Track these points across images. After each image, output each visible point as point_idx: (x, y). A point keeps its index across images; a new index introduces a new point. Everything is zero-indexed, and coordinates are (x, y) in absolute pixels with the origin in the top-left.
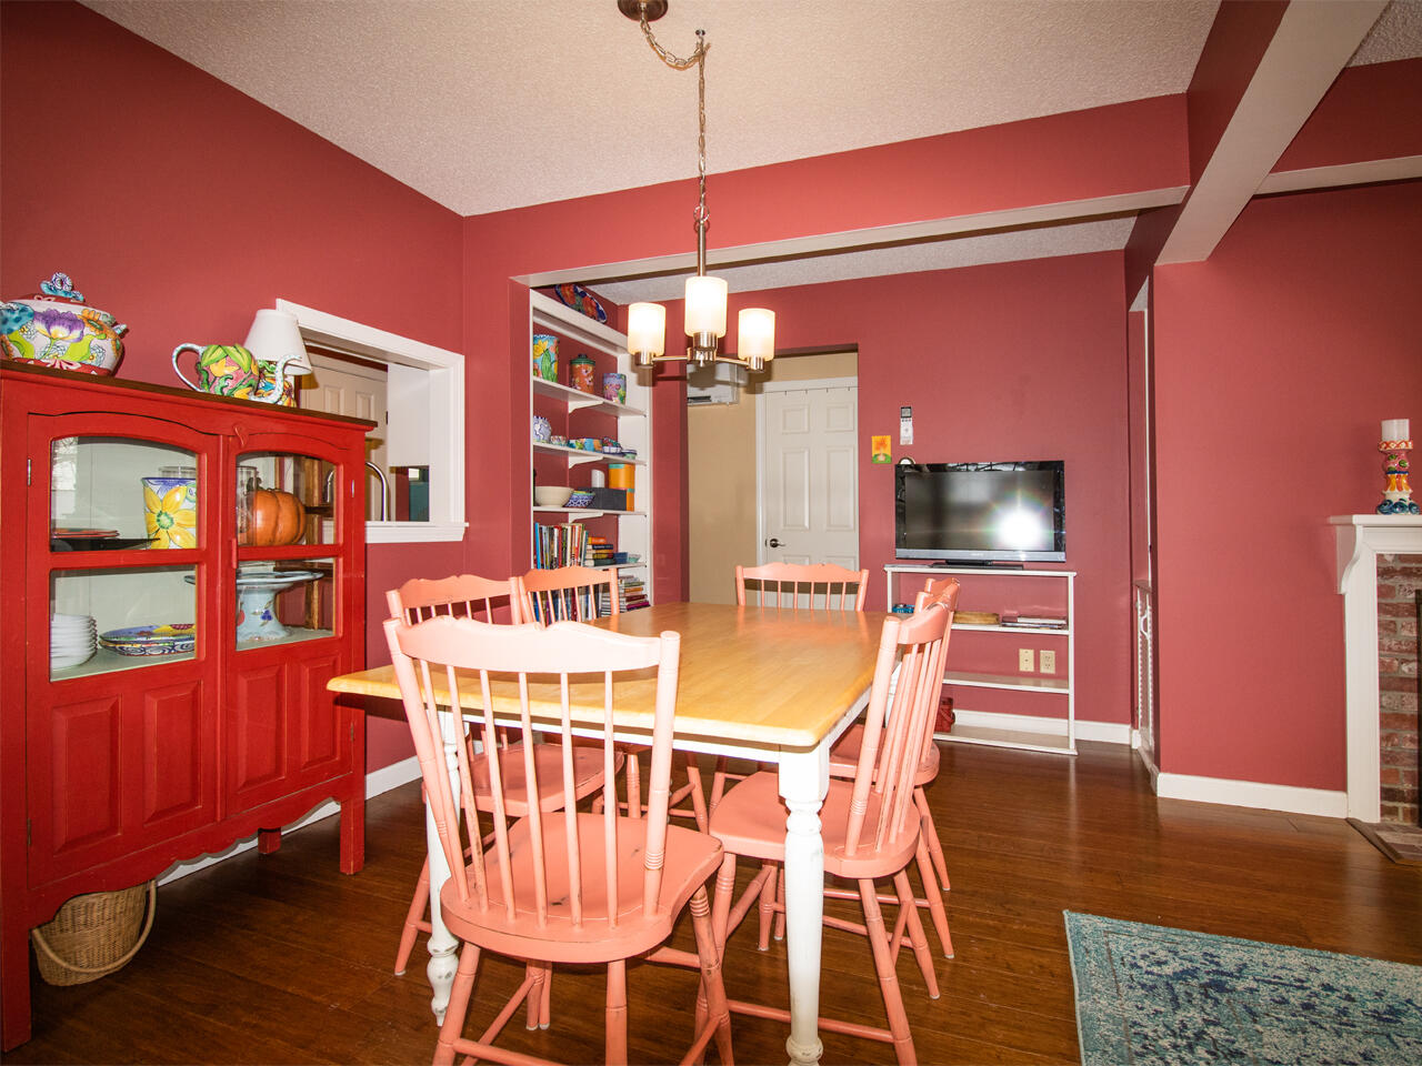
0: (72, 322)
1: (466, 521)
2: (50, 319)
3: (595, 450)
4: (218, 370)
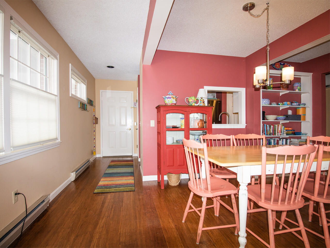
0: (170, 98)
1: (246, 124)
2: (168, 98)
3: (288, 105)
4: (190, 101)
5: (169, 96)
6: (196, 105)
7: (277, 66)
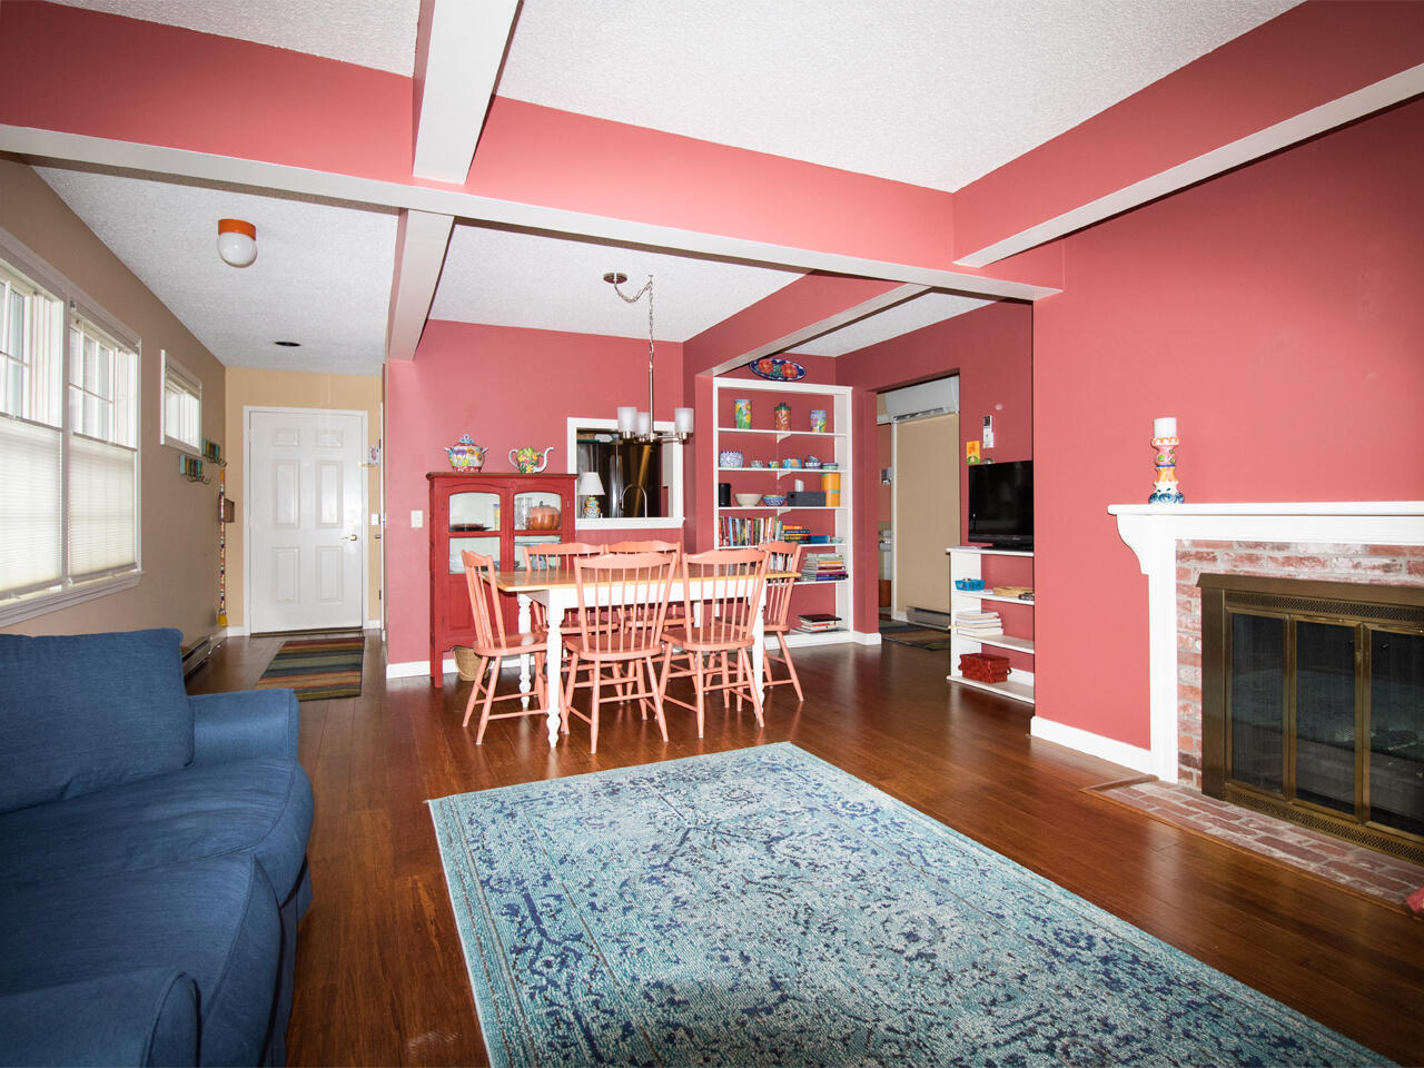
0: (463, 452)
1: (684, 516)
2: (458, 452)
3: (791, 467)
4: (521, 459)
5: (462, 448)
6: (537, 470)
7: (765, 366)
